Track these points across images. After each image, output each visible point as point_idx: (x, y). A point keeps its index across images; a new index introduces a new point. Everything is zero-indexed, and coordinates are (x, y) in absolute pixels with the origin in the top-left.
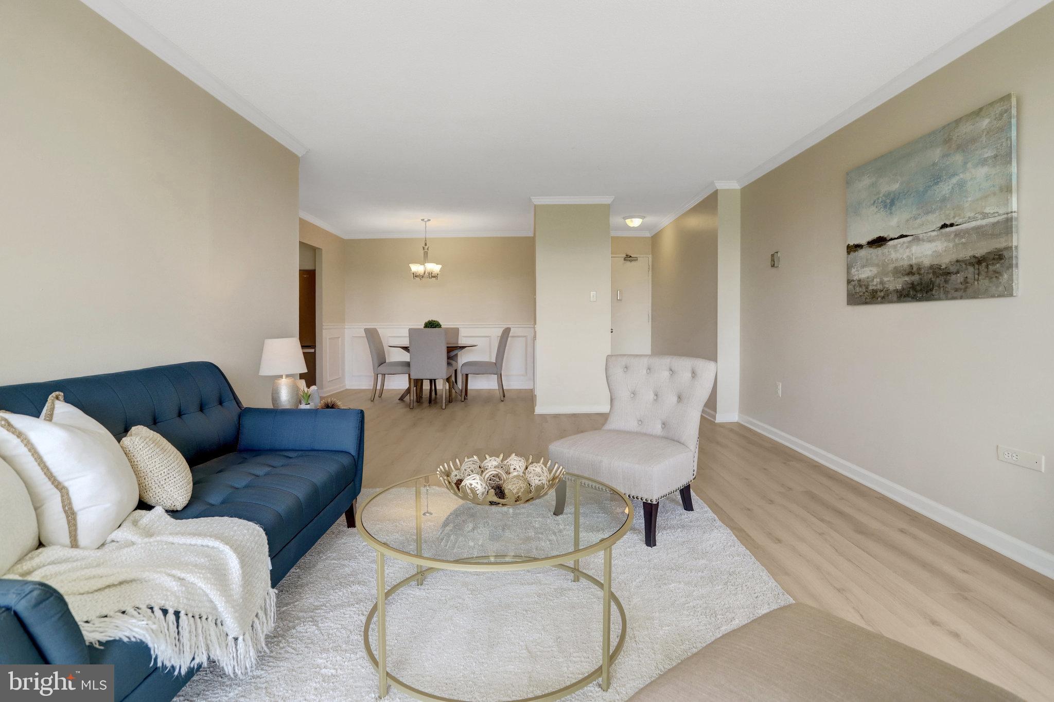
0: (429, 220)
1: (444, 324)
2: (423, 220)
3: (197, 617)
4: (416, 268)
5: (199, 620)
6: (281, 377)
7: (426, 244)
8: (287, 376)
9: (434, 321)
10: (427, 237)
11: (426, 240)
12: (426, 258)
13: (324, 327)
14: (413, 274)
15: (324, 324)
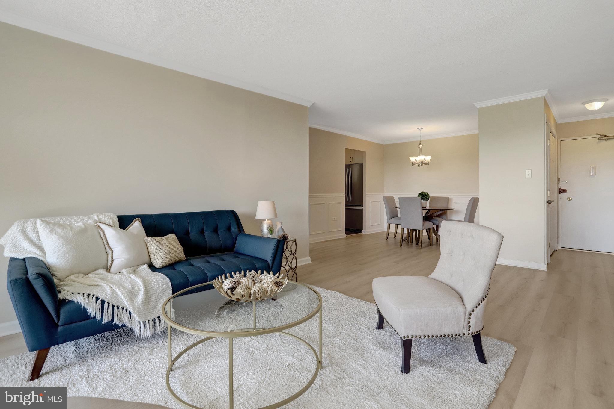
0: (422, 128)
1: (431, 195)
2: (418, 129)
3: (124, 309)
4: (413, 159)
5: (125, 311)
6: (265, 220)
7: (420, 144)
8: (268, 220)
9: (424, 192)
10: (421, 140)
11: (420, 141)
12: (420, 152)
13: (367, 195)
14: (412, 163)
15: (367, 194)
